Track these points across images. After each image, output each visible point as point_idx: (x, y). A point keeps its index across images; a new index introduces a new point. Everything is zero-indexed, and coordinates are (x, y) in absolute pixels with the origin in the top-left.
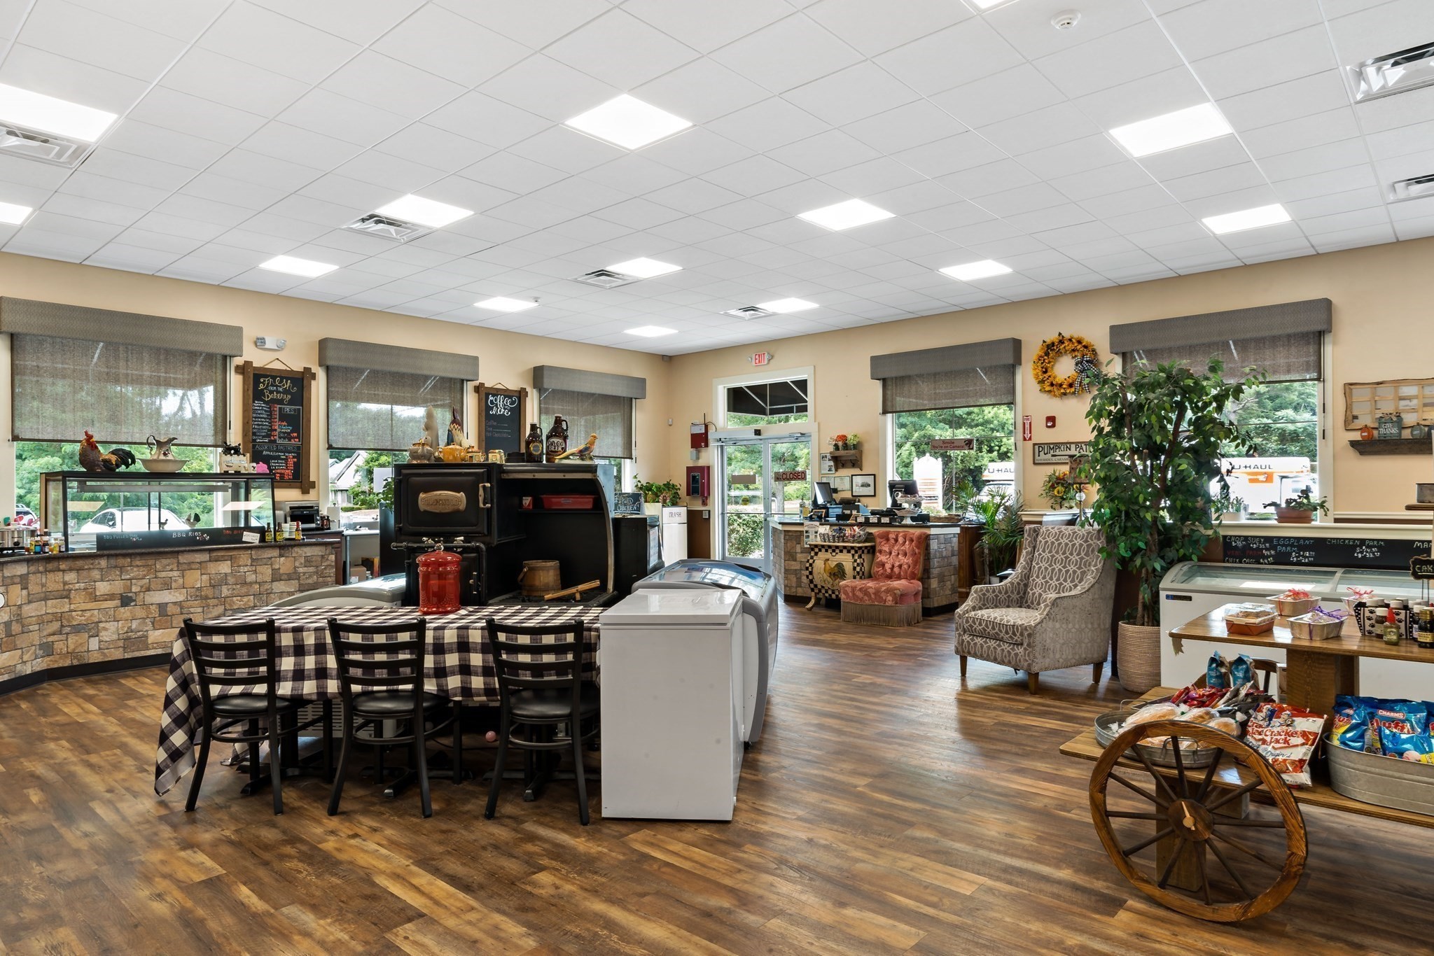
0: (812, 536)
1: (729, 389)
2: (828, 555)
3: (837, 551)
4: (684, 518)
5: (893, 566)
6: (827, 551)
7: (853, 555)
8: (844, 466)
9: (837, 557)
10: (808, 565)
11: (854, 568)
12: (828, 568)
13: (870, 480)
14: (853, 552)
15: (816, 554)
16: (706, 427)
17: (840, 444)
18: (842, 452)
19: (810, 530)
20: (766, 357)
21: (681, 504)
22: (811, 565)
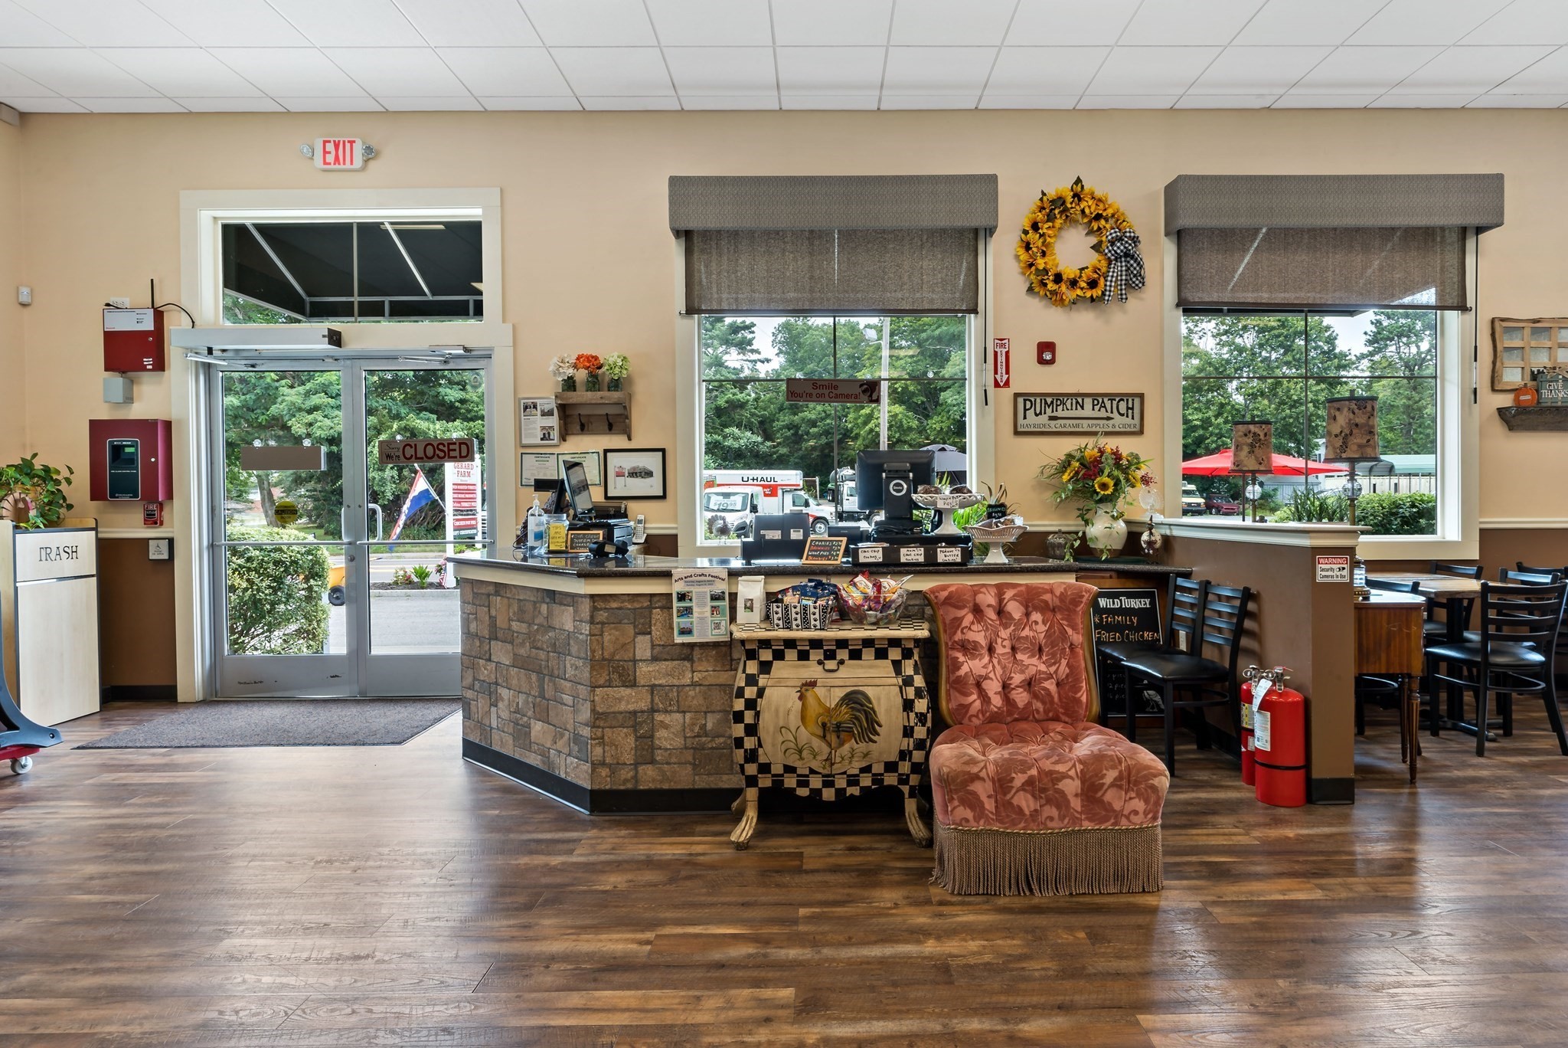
0: (701, 611)
1: (226, 228)
2: (811, 670)
3: (843, 654)
4: (88, 562)
5: (1005, 686)
6: (803, 656)
7: (897, 665)
8: (584, 429)
9: (843, 672)
10: (739, 705)
11: (908, 705)
12: (813, 709)
13: (652, 462)
14: (895, 654)
15: (765, 668)
16: (159, 315)
17: (581, 375)
18: (582, 396)
19: (695, 590)
20: (358, 148)
21: (71, 522)
22: (751, 704)
